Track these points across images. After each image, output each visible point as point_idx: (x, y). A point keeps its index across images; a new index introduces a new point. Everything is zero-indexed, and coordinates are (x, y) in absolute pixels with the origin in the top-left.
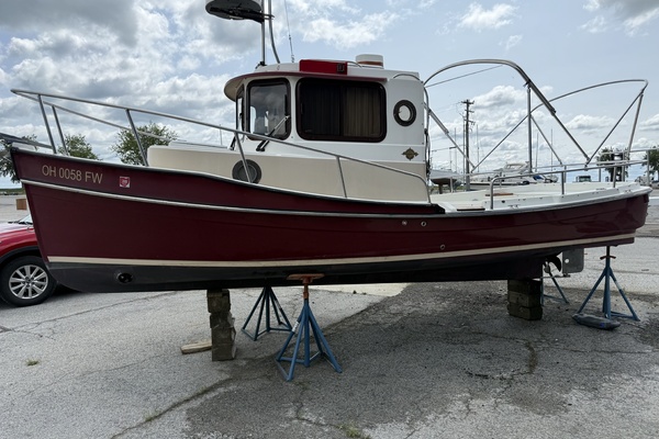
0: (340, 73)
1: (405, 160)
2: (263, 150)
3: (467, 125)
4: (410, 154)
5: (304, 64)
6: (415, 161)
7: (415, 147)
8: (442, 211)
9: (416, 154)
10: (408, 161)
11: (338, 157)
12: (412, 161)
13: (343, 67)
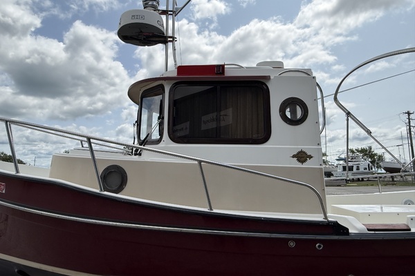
0: (217, 74)
1: (295, 164)
2: (140, 154)
3: (410, 129)
4: (302, 157)
5: (182, 69)
6: (308, 164)
7: (308, 148)
8: (344, 231)
9: (310, 157)
10: (299, 165)
11: (200, 162)
12: (305, 165)
13: (221, 68)
